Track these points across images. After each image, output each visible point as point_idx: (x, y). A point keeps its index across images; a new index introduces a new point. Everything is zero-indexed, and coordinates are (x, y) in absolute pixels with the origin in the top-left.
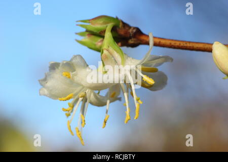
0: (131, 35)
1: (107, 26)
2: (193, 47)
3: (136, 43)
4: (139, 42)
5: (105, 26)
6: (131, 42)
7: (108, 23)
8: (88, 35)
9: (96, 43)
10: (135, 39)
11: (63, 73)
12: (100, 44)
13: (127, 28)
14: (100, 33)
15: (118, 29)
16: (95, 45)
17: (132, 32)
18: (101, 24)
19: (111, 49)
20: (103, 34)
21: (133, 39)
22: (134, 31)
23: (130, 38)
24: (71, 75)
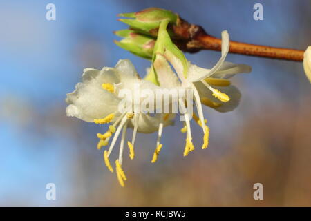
0: (191, 36)
1: (160, 23)
2: (275, 54)
3: (197, 46)
4: (201, 45)
5: (158, 22)
6: (190, 45)
7: (162, 18)
8: (132, 34)
9: (143, 46)
10: (196, 42)
11: (103, 85)
12: (148, 47)
13: (186, 27)
14: (151, 32)
15: (174, 27)
16: (141, 48)
17: (193, 32)
18: (152, 20)
19: (168, 53)
20: (154, 34)
21: (193, 41)
22: (196, 30)
23: (190, 40)
24: (115, 88)
